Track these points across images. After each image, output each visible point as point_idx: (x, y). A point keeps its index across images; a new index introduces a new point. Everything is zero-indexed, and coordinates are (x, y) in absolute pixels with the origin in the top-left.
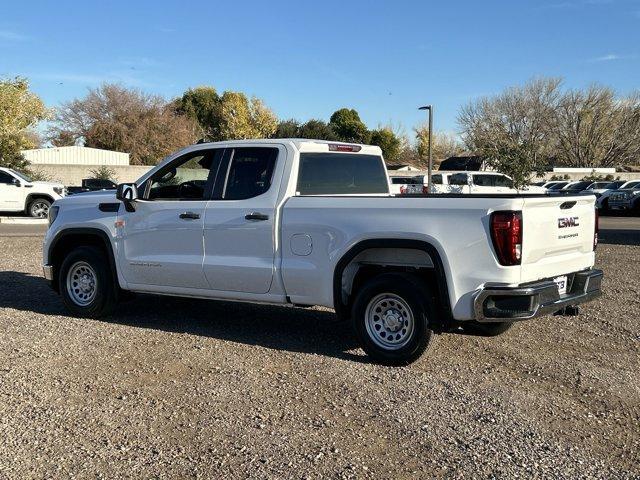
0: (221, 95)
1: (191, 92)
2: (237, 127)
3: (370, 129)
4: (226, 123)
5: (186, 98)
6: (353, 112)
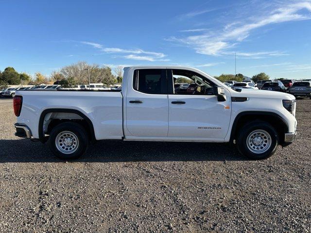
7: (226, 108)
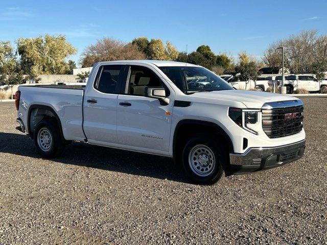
0: (150, 41)
1: (136, 40)
2: (160, 56)
3: (216, 55)
4: (155, 54)
5: (133, 43)
6: (207, 47)
7: (167, 113)
